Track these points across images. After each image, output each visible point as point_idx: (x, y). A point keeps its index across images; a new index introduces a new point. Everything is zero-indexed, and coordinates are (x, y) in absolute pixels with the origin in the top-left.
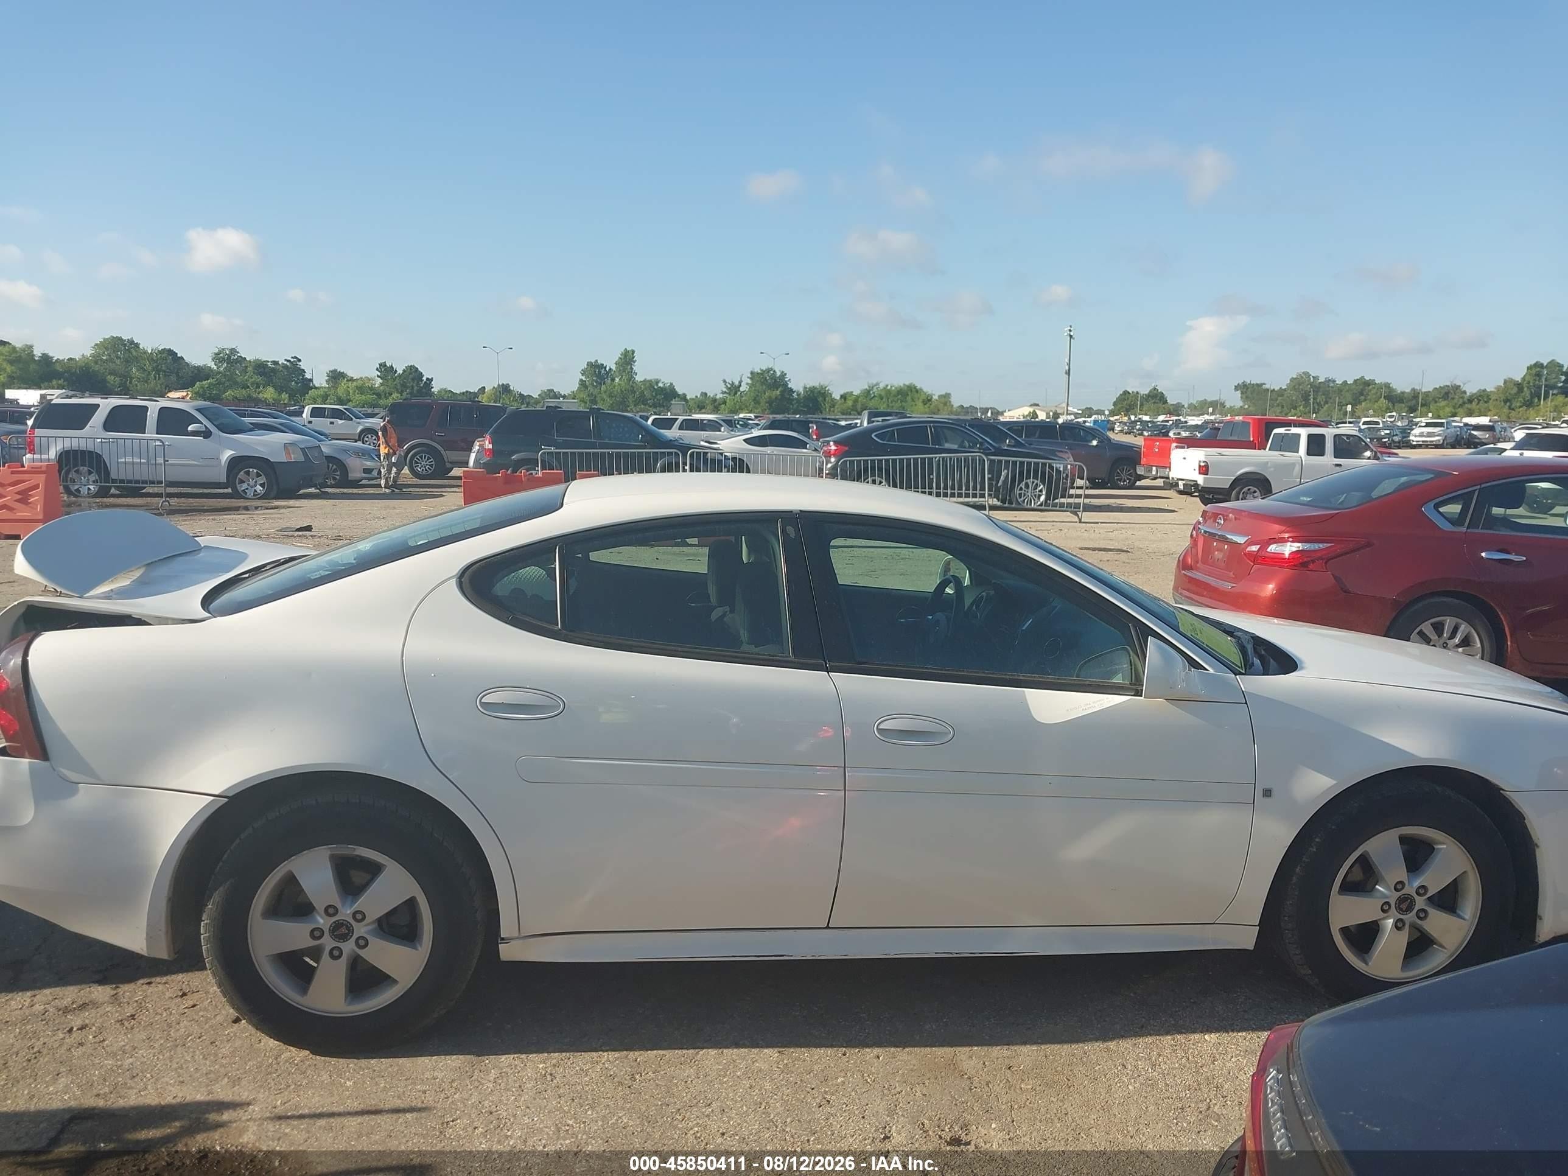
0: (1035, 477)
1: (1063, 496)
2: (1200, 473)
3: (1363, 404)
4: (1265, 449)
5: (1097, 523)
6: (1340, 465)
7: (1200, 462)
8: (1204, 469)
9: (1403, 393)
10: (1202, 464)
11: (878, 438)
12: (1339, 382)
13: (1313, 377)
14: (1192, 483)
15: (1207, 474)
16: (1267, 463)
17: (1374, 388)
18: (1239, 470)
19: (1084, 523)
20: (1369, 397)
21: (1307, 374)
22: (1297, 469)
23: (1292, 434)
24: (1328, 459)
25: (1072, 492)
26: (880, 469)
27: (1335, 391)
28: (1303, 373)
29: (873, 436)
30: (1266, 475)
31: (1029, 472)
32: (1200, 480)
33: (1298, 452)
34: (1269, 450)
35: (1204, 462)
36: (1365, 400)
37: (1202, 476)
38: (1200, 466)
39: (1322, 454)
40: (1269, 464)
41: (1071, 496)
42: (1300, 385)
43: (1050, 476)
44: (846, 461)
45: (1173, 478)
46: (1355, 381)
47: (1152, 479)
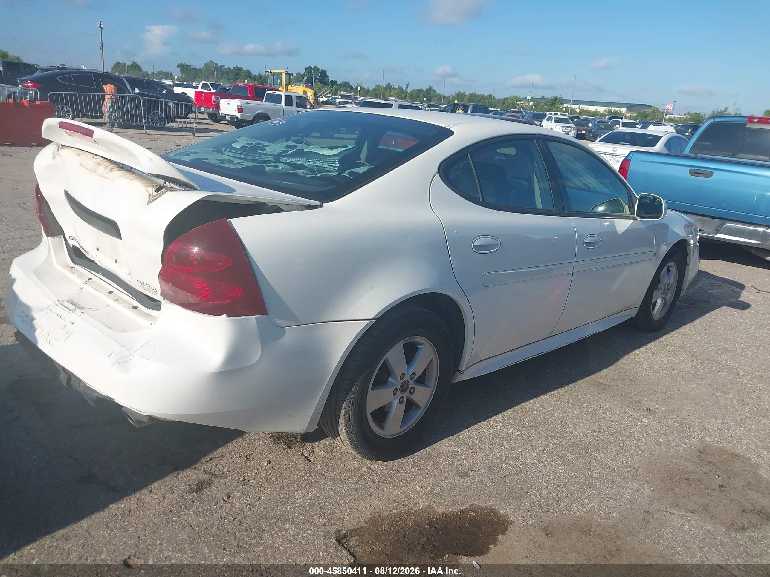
0: (157, 110)
1: (173, 122)
2: (238, 112)
3: (239, 79)
4: (263, 101)
5: (203, 137)
6: (299, 111)
7: (238, 106)
8: (240, 110)
9: (255, 75)
10: (240, 107)
11: (61, 80)
12: (227, 67)
13: (215, 64)
14: (235, 117)
15: (242, 113)
16: (269, 108)
17: (243, 72)
18: (257, 111)
19: (196, 136)
20: (241, 77)
21: (212, 62)
22: (282, 112)
23: (277, 94)
24: (294, 108)
25: (177, 120)
26: (67, 100)
27: (225, 72)
28: (210, 61)
29: (57, 79)
30: (268, 114)
31: (153, 106)
32: (239, 115)
33: (281, 104)
34: (265, 101)
35: (240, 106)
36: (239, 78)
37: (240, 114)
38: (238, 108)
39: (292, 105)
40: (270, 109)
41: (177, 122)
42: (209, 67)
43: (165, 109)
44: (53, 94)
45: (221, 114)
46: (234, 68)
47: (202, 114)
